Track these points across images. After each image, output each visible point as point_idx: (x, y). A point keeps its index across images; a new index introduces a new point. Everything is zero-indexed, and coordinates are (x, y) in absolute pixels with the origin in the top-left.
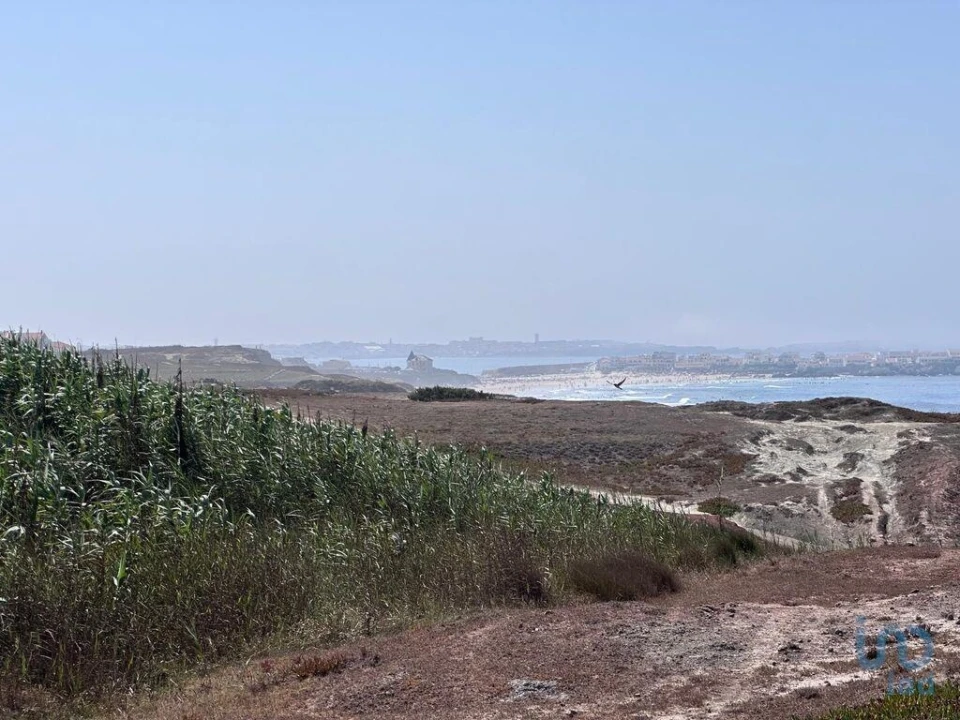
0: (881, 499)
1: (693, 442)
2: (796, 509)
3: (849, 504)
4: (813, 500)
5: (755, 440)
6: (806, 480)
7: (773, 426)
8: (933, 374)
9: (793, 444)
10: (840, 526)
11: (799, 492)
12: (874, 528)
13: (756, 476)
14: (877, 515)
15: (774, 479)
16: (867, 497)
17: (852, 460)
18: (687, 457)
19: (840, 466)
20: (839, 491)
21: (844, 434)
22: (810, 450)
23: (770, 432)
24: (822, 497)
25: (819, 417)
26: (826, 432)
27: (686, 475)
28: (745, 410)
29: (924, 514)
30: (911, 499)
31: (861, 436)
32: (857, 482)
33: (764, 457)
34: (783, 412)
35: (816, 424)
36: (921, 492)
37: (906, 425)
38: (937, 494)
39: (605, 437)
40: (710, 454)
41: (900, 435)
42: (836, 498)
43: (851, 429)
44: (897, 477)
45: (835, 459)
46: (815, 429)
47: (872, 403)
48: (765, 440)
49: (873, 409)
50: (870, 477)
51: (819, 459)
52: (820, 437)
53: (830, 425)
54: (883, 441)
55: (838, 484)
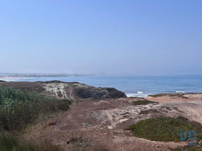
0: (64, 93)
1: (36, 87)
2: (53, 95)
3: (60, 94)
4: (55, 94)
5: (45, 86)
6: (53, 91)
7: (47, 84)
8: (54, 76)
9: (50, 87)
10: (59, 98)
11: (53, 93)
12: (64, 98)
13: (46, 91)
14: (64, 96)
15: (49, 92)
16: (62, 93)
17: (59, 89)
18: (36, 89)
19: (57, 89)
20: (58, 93)
21: (56, 85)
22: (52, 88)
23: (46, 85)
24: (56, 94)
25: (52, 83)
26: (54, 85)
27: (37, 91)
28: (42, 82)
29: (70, 95)
30: (68, 94)
31: (59, 85)
32: (60, 92)
33: (47, 89)
34: (47, 82)
35: (52, 84)
36: (69, 93)
37: (64, 84)
38: (71, 93)
39: (23, 87)
40: (39, 88)
41: (64, 85)
42: (58, 94)
43: (57, 85)
44: (65, 91)
45: (56, 89)
46: (52, 85)
47: (59, 81)
48: (46, 86)
49: (59, 82)
50: (62, 91)
51: (54, 89)
52: (53, 86)
53: (54, 84)
54: (62, 86)
55: (58, 92)
